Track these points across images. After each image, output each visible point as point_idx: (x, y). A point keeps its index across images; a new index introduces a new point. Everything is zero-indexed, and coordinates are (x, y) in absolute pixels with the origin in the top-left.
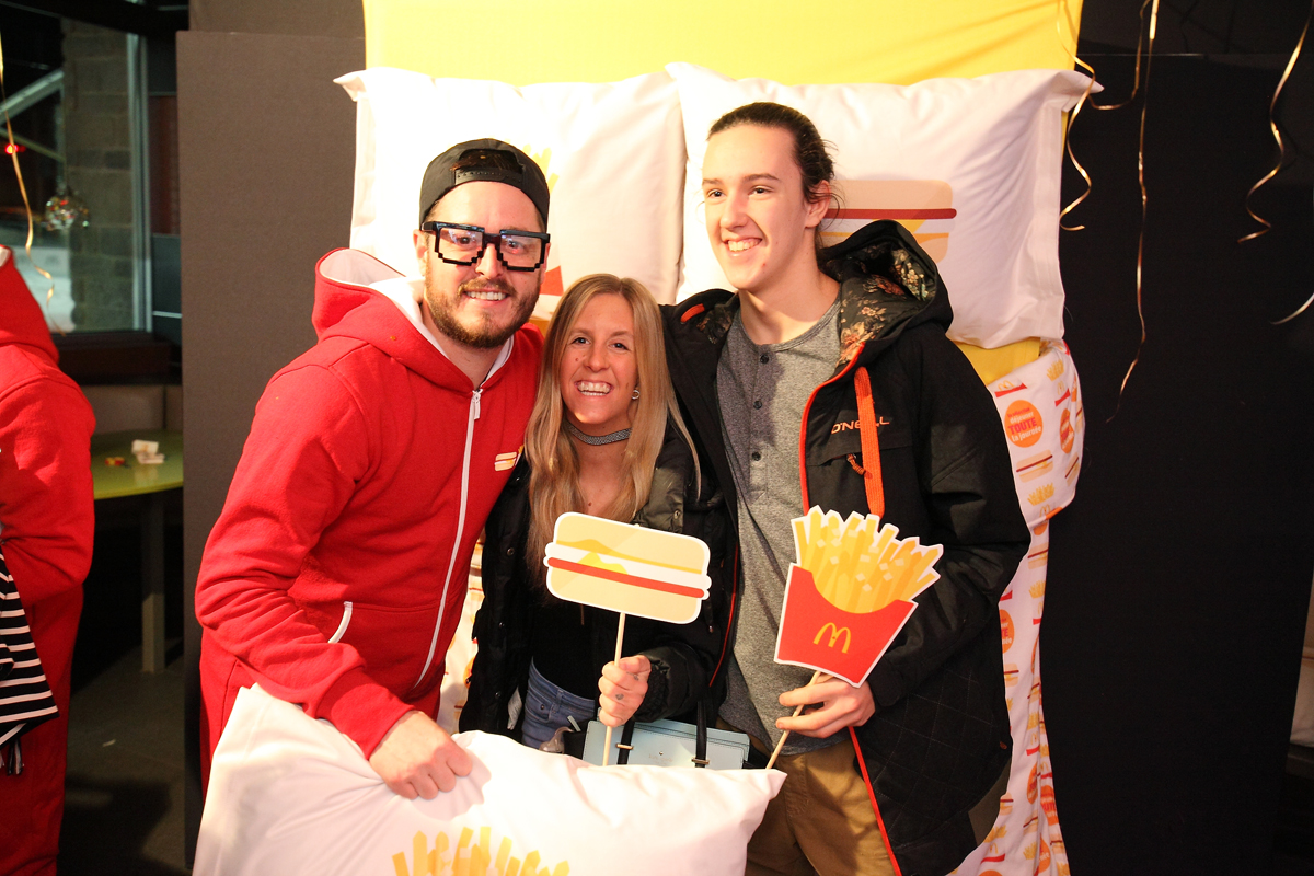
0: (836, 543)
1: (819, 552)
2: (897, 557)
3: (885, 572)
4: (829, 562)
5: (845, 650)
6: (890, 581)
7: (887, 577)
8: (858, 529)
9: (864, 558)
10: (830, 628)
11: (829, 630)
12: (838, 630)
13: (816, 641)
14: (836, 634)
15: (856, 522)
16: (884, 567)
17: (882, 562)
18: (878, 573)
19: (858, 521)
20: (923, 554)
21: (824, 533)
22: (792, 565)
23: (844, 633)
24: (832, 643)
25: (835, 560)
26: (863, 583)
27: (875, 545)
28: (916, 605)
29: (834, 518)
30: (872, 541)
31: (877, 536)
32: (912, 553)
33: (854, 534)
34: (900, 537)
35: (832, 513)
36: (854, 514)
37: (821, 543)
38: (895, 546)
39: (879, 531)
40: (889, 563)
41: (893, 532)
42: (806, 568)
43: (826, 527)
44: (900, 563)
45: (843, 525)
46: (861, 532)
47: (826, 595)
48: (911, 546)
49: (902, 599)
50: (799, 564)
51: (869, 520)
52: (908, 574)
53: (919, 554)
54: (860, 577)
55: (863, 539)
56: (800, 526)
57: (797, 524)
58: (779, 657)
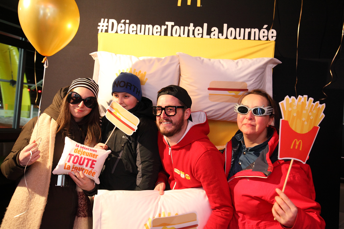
0: (295, 108)
1: (290, 112)
2: (314, 110)
3: (310, 116)
4: (293, 115)
5: (301, 149)
6: (312, 119)
7: (311, 118)
8: (301, 101)
9: (304, 112)
10: (296, 141)
11: (295, 142)
12: (298, 141)
13: (292, 148)
14: (297, 143)
15: (300, 98)
16: (310, 114)
17: (310, 112)
18: (309, 116)
19: (301, 98)
20: (321, 108)
21: (291, 105)
22: (281, 120)
23: (300, 142)
24: (296, 148)
25: (295, 115)
26: (304, 121)
27: (307, 106)
28: (319, 127)
29: (293, 99)
30: (306, 105)
31: (307, 103)
32: (318, 107)
33: (300, 103)
34: (314, 102)
35: (292, 97)
36: (300, 96)
37: (290, 109)
38: (313, 105)
39: (308, 101)
40: (312, 112)
41: (312, 100)
42: (286, 120)
43: (291, 103)
44: (315, 112)
45: (296, 101)
46: (302, 102)
47: (293, 129)
48: (317, 105)
49: (316, 126)
50: (283, 119)
51: (305, 97)
52: (317, 115)
53: (319, 107)
54: (303, 119)
55: (303, 104)
56: (282, 104)
57: (281, 103)
58: (280, 157)
